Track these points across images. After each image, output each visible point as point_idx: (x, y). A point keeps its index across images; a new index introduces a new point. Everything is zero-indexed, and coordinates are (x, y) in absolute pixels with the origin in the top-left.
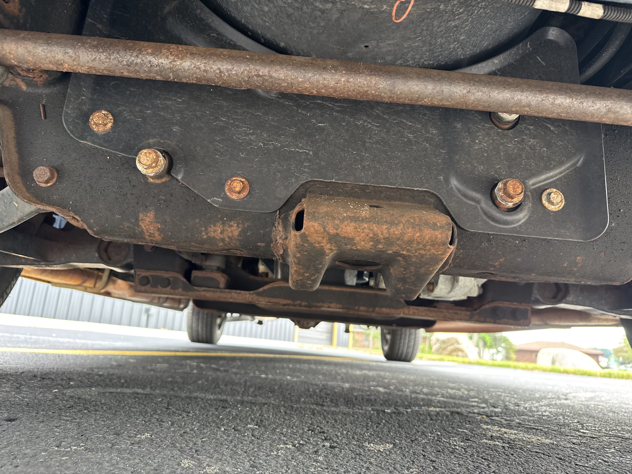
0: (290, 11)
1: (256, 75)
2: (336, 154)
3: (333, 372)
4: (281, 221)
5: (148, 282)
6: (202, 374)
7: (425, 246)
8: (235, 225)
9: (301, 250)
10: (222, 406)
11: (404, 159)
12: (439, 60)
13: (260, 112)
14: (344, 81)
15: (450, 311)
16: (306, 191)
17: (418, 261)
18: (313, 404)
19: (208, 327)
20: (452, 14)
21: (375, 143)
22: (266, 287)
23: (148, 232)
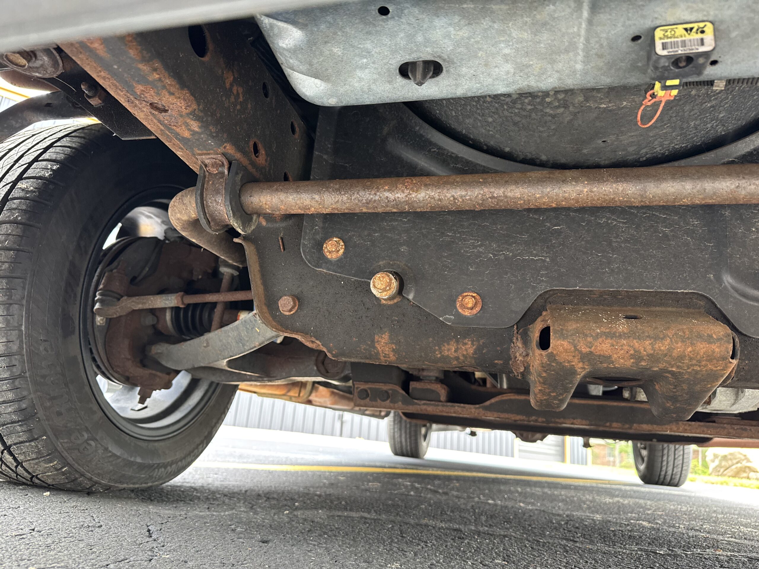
0: (517, 119)
1: (490, 198)
2: (577, 259)
3: (575, 499)
4: (519, 336)
5: (368, 395)
6: (421, 496)
7: (699, 361)
8: (470, 343)
9: (547, 370)
10: (457, 536)
11: (662, 257)
12: (694, 141)
13: (487, 222)
14: (587, 192)
15: (736, 427)
16: (545, 302)
17: (692, 378)
18: (562, 539)
19: (413, 438)
20: (707, 96)
21: (623, 242)
22: (493, 400)
23: (383, 353)
